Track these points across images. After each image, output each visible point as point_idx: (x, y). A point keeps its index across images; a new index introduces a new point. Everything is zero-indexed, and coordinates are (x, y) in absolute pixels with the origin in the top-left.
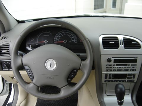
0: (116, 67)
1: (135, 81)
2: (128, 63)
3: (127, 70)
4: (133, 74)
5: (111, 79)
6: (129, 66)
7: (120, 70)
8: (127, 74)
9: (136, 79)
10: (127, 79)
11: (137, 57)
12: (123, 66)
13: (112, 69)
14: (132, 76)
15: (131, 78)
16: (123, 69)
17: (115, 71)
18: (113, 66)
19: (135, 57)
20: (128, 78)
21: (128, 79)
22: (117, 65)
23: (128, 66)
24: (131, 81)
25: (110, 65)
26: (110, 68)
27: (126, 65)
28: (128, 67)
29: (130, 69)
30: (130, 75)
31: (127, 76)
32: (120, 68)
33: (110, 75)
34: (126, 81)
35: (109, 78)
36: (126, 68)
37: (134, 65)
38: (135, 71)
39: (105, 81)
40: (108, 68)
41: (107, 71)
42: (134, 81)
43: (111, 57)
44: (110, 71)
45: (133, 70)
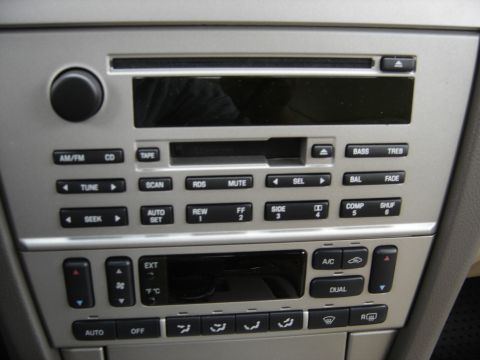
0: (168, 184)
2: (313, 133)
3: (300, 212)
4: (371, 246)
5: (140, 310)
6: (325, 165)
7: (222, 214)
8: (310, 249)
10: (305, 303)
11: (410, 63)
12: (260, 168)
13: (132, 200)
14: (365, 272)
15: (354, 287)
16: (259, 197)
17: (168, 219)
20: (320, 289)
21: (321, 303)
22: (182, 152)
23: (311, 166)
24: (349, 317)
25: (95, 156)
26: (104, 185)
28: (312, 180)
29: (335, 194)
30: (340, 255)
31: (311, 273)
32: (217, 183)
33: (116, 265)
34: (298, 325)
35: (113, 300)
36: (286, 182)
37: (378, 151)
38: (395, 212)
39: (79, 330)
40: (75, 186)
41: (73, 219)
42: (381, 313)
43: (93, 58)
44: (113, 218)
45: (371, 210)
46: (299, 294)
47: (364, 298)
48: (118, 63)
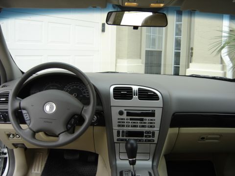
0: (129, 122)
1: (156, 142)
2: (144, 118)
3: (143, 126)
4: (152, 131)
5: (125, 138)
6: (146, 121)
7: (135, 126)
8: (144, 131)
9: (156, 139)
11: (154, 111)
12: (139, 121)
13: (125, 124)
14: (151, 134)
15: (150, 137)
16: (139, 124)
17: (129, 127)
18: (126, 121)
19: (152, 111)
20: (146, 136)
21: (146, 138)
22: (131, 119)
23: (144, 121)
24: (149, 141)
25: (122, 119)
26: (123, 122)
27: (142, 120)
28: (144, 123)
29: (147, 125)
30: (148, 132)
31: (145, 134)
32: (134, 123)
33: (123, 132)
34: (143, 141)
35: (122, 136)
36: (142, 123)
37: (151, 120)
38: (154, 127)
39: (118, 140)
40: (120, 122)
41: (119, 126)
42: (154, 141)
43: (123, 109)
44: (123, 126)
45: (151, 127)
46: (143, 137)
47: (151, 138)
48: (125, 110)
